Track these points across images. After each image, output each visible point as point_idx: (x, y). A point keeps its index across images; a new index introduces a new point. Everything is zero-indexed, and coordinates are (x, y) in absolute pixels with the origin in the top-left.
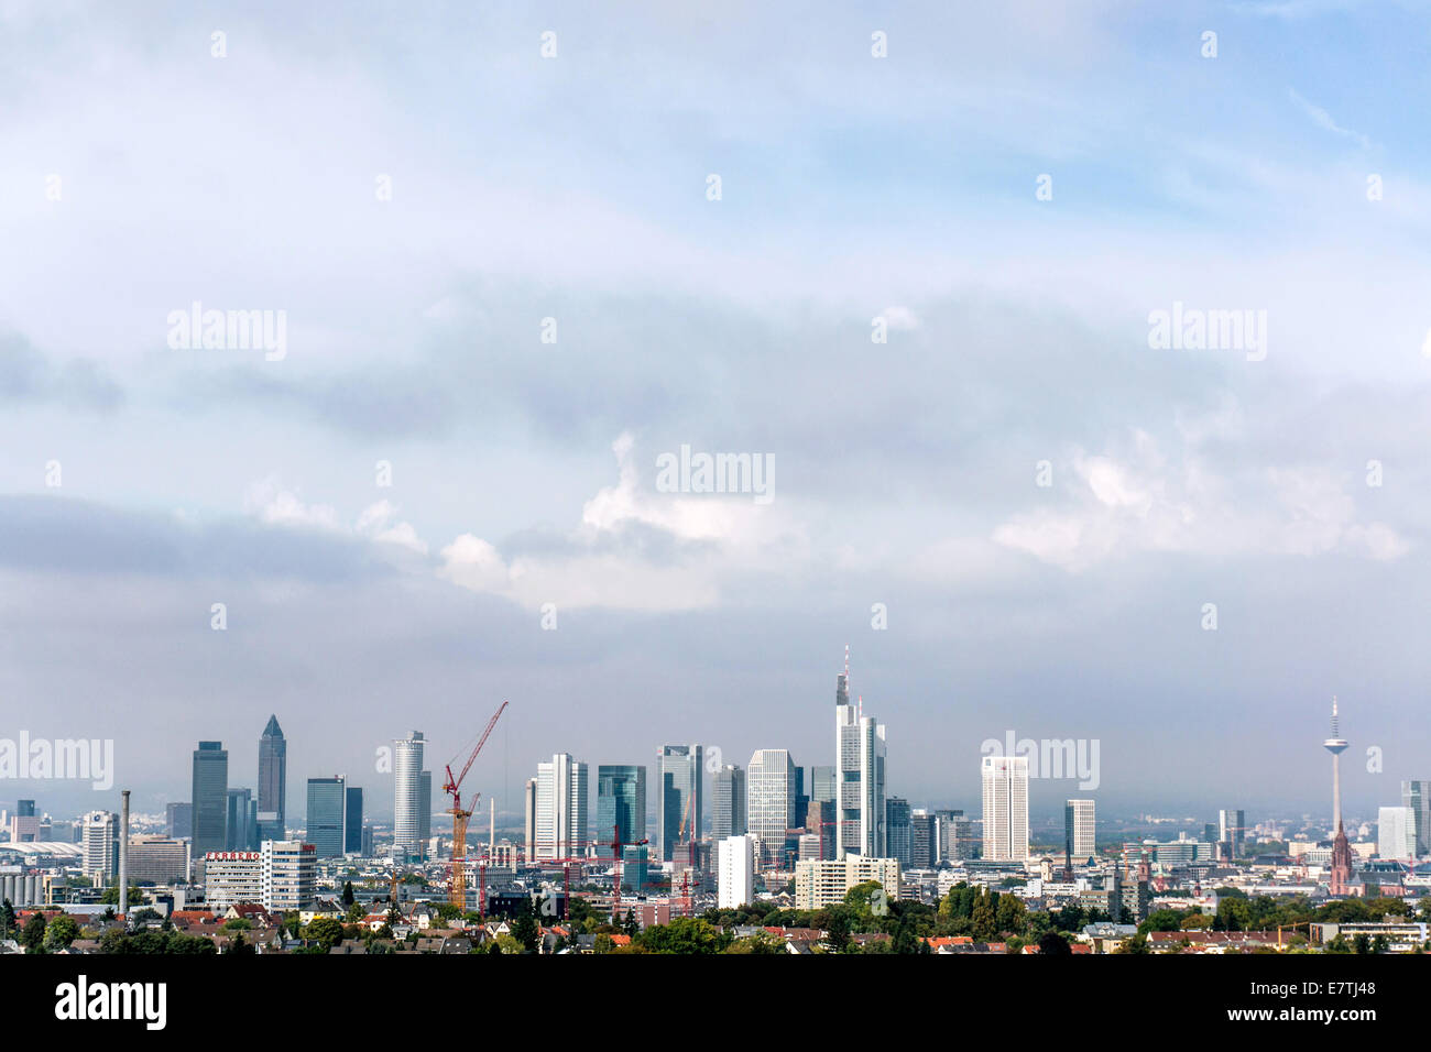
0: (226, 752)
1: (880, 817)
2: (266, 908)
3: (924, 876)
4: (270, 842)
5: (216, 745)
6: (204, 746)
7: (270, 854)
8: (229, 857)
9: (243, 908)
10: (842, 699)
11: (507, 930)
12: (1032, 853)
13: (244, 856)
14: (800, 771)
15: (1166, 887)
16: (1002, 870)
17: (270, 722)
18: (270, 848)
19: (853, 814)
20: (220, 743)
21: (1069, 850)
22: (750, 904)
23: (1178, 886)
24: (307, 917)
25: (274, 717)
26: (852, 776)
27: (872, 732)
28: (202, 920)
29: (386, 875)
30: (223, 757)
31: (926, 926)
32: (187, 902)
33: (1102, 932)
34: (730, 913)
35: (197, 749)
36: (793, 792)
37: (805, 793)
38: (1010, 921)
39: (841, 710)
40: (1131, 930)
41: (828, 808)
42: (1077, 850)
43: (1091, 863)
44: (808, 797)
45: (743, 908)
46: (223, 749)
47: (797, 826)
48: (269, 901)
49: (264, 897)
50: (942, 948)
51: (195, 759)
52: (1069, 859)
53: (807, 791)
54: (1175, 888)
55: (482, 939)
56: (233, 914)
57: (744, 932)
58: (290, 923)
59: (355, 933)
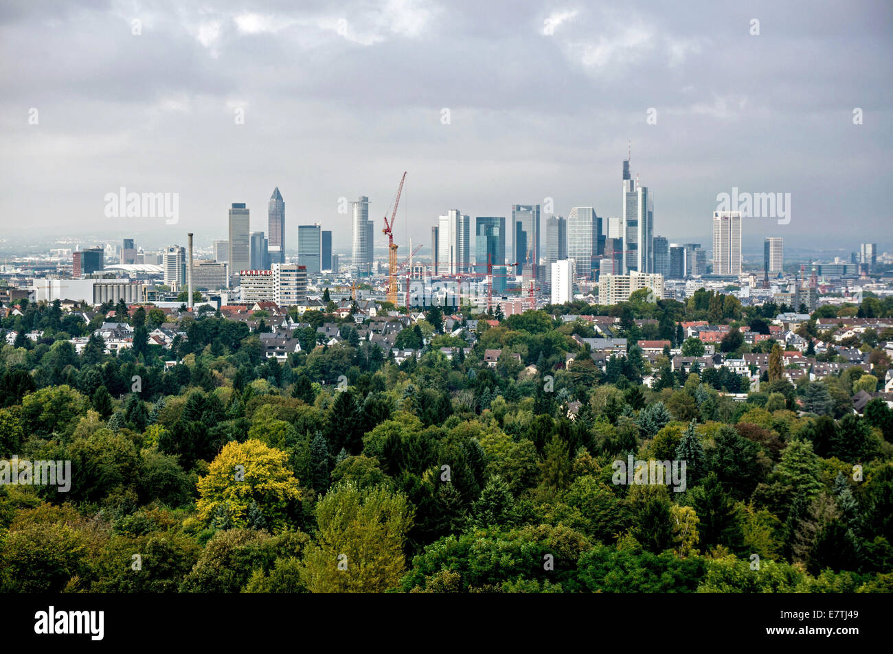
0: (248, 210)
1: (650, 248)
2: (277, 304)
3: (677, 284)
4: (279, 264)
5: (243, 205)
6: (235, 206)
7: (279, 272)
8: (254, 273)
9: (263, 304)
10: (626, 176)
11: (424, 317)
12: (744, 270)
13: (263, 273)
14: (600, 220)
15: (827, 291)
16: (725, 281)
17: (275, 192)
18: (278, 267)
19: (633, 246)
20: (245, 204)
21: (767, 267)
22: (571, 301)
23: (834, 291)
24: (302, 310)
25: (277, 189)
26: (632, 223)
27: (645, 196)
28: (239, 311)
29: (347, 284)
30: (247, 212)
31: (680, 315)
32: (229, 300)
33: (788, 319)
34: (558, 306)
35: (231, 208)
36: (596, 233)
37: (603, 234)
38: (732, 312)
39: (626, 183)
40: (807, 317)
41: (618, 244)
42: (772, 268)
43: (779, 276)
44: (605, 236)
45: (567, 304)
46: (247, 207)
47: (598, 254)
48: (279, 300)
49: (275, 297)
50: (689, 328)
51: (230, 214)
52: (766, 274)
53: (604, 232)
54: (832, 292)
55: (409, 323)
56: (257, 308)
57: (568, 319)
58: (292, 313)
59: (332, 319)
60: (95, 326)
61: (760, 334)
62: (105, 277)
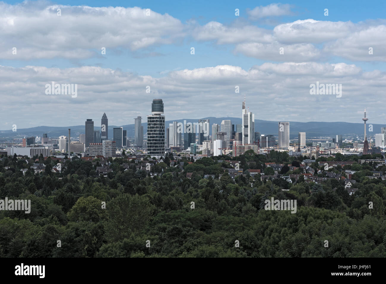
0: (93, 122)
1: (253, 137)
2: (104, 156)
3: (264, 151)
4: (105, 141)
5: (91, 120)
6: (88, 120)
7: (105, 144)
8: (95, 144)
9: (98, 156)
10: (244, 108)
11: (163, 161)
12: (290, 145)
13: (98, 144)
14: (233, 126)
15: (323, 153)
16: (283, 149)
17: (104, 115)
18: (105, 142)
19: (246, 136)
20: (92, 120)
21: (299, 145)
22: (221, 155)
23: (326, 153)
24: (114, 158)
25: (105, 113)
26: (246, 126)
27: (251, 116)
28: (89, 159)
29: (133, 151)
30: (93, 123)
31: (264, 160)
32: (85, 155)
33: (307, 162)
34: (216, 157)
35: (86, 121)
36: (232, 130)
37: (235, 131)
38: (285, 159)
39: (244, 110)
40: (314, 161)
41: (241, 134)
42: (301, 145)
43: (305, 147)
44: (235, 132)
45: (220, 156)
46: (93, 121)
47: (233, 139)
48: (105, 155)
49: (103, 151)
50: (268, 165)
51: (86, 123)
52: (299, 147)
53: (235, 130)
54: (325, 153)
55: (156, 163)
56: (96, 158)
57: (220, 161)
58: (110, 159)
59: (126, 162)
60: (30, 164)
61: (296, 167)
62: (35, 146)
